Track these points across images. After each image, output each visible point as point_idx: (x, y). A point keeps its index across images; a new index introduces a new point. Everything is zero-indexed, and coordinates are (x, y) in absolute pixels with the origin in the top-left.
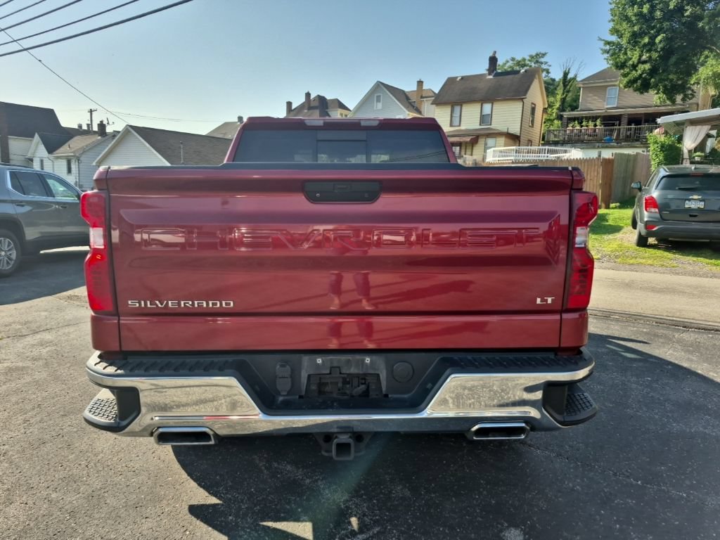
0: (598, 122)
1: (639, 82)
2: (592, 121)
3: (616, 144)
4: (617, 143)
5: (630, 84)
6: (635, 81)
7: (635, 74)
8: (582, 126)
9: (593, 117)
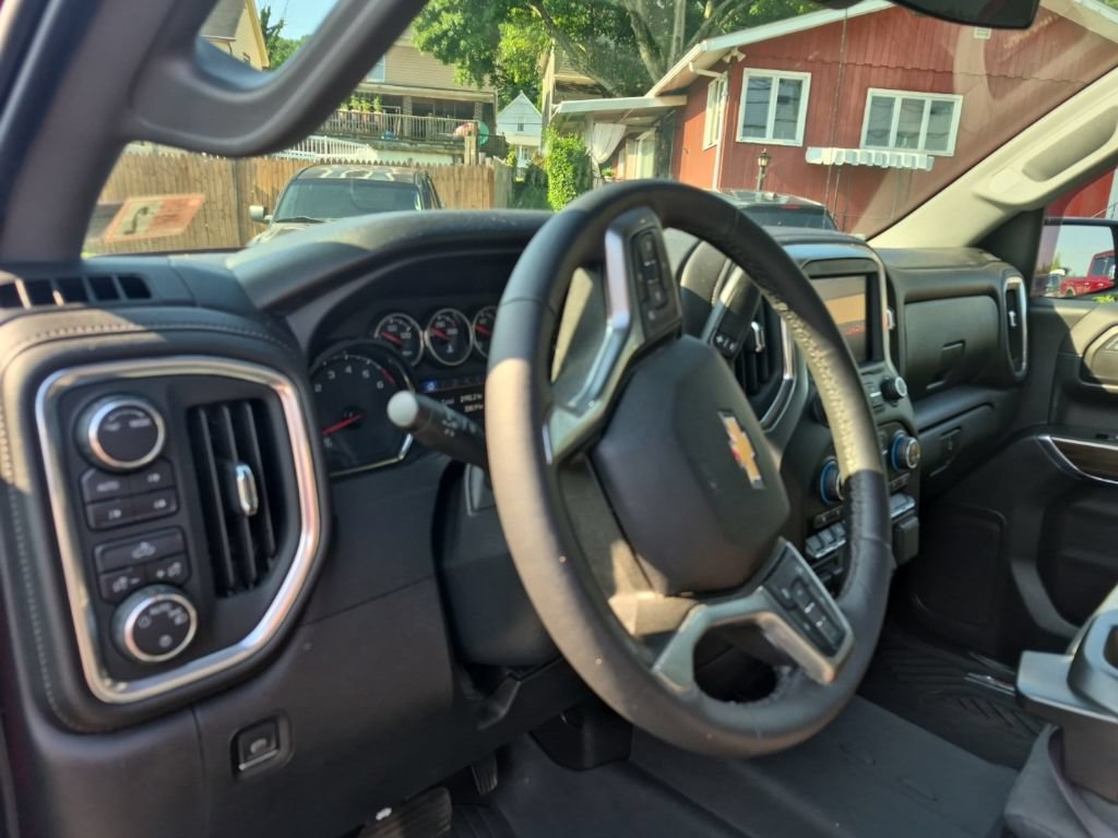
0: (376, 102)
1: (444, 43)
2: (367, 101)
3: (407, 145)
4: (411, 144)
5: (429, 44)
6: (437, 40)
7: (436, 28)
8: (350, 108)
9: (367, 95)
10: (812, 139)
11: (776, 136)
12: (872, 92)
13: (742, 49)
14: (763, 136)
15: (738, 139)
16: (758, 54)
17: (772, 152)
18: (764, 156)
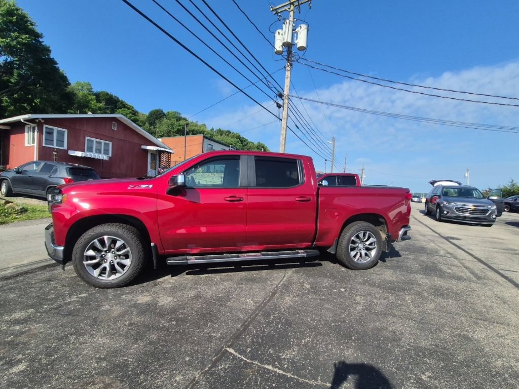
10: (69, 148)
11: (57, 146)
12: (87, 138)
13: (43, 119)
14: (53, 145)
15: (44, 145)
16: (47, 121)
17: (58, 151)
18: (55, 152)
